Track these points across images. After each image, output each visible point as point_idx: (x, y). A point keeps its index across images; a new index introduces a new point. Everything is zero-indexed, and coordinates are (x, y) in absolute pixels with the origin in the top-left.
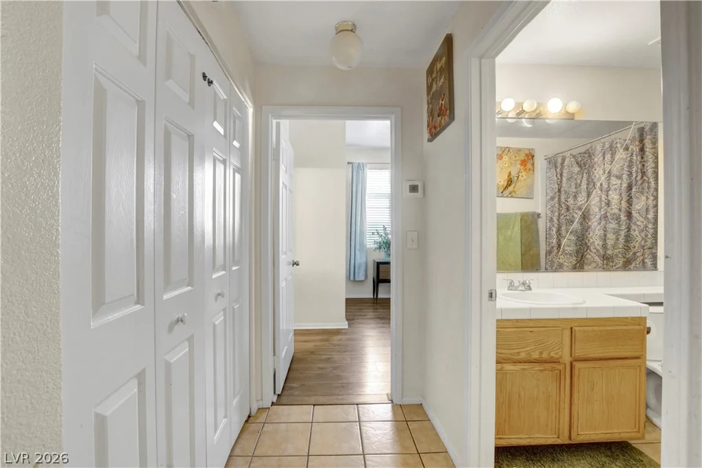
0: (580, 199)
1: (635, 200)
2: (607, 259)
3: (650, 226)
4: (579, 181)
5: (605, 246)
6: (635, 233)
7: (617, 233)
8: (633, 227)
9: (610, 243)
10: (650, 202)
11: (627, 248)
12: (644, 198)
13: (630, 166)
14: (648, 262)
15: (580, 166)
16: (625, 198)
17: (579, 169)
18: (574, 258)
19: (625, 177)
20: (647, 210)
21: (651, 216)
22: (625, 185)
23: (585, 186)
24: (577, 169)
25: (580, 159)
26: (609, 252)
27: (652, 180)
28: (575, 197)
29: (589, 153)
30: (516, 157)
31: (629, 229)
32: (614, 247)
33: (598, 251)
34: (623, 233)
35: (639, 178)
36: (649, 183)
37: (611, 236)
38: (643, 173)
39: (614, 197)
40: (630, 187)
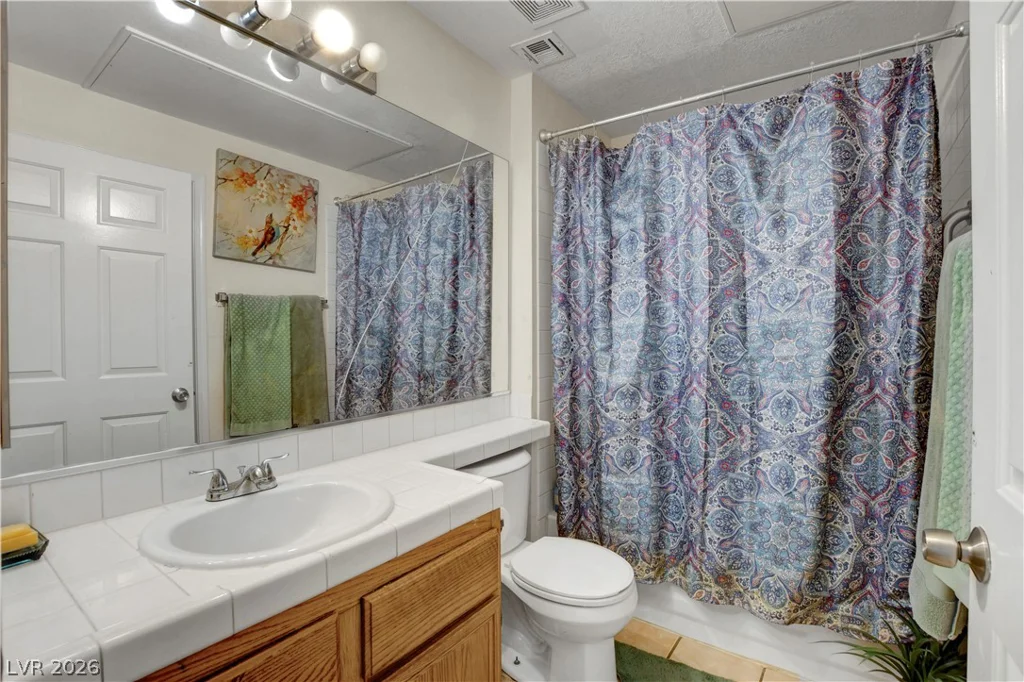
0: (386, 277)
1: (461, 282)
2: (426, 378)
3: (482, 323)
4: (386, 247)
5: (421, 357)
6: (461, 335)
7: (438, 335)
8: (460, 325)
9: (429, 350)
10: (482, 286)
11: (452, 359)
12: (473, 280)
13: (456, 227)
14: (480, 381)
15: (388, 223)
16: (450, 277)
17: (386, 227)
18: (379, 378)
19: (450, 243)
20: (477, 299)
21: (482, 308)
22: (449, 257)
23: (394, 257)
24: (383, 227)
25: (387, 209)
26: (428, 367)
27: (484, 250)
28: (380, 274)
29: (402, 200)
30: (283, 187)
31: (454, 327)
32: (434, 357)
33: (411, 364)
34: (447, 335)
35: (467, 247)
36: (479, 255)
37: (430, 340)
38: (473, 240)
39: (435, 275)
40: (456, 261)
